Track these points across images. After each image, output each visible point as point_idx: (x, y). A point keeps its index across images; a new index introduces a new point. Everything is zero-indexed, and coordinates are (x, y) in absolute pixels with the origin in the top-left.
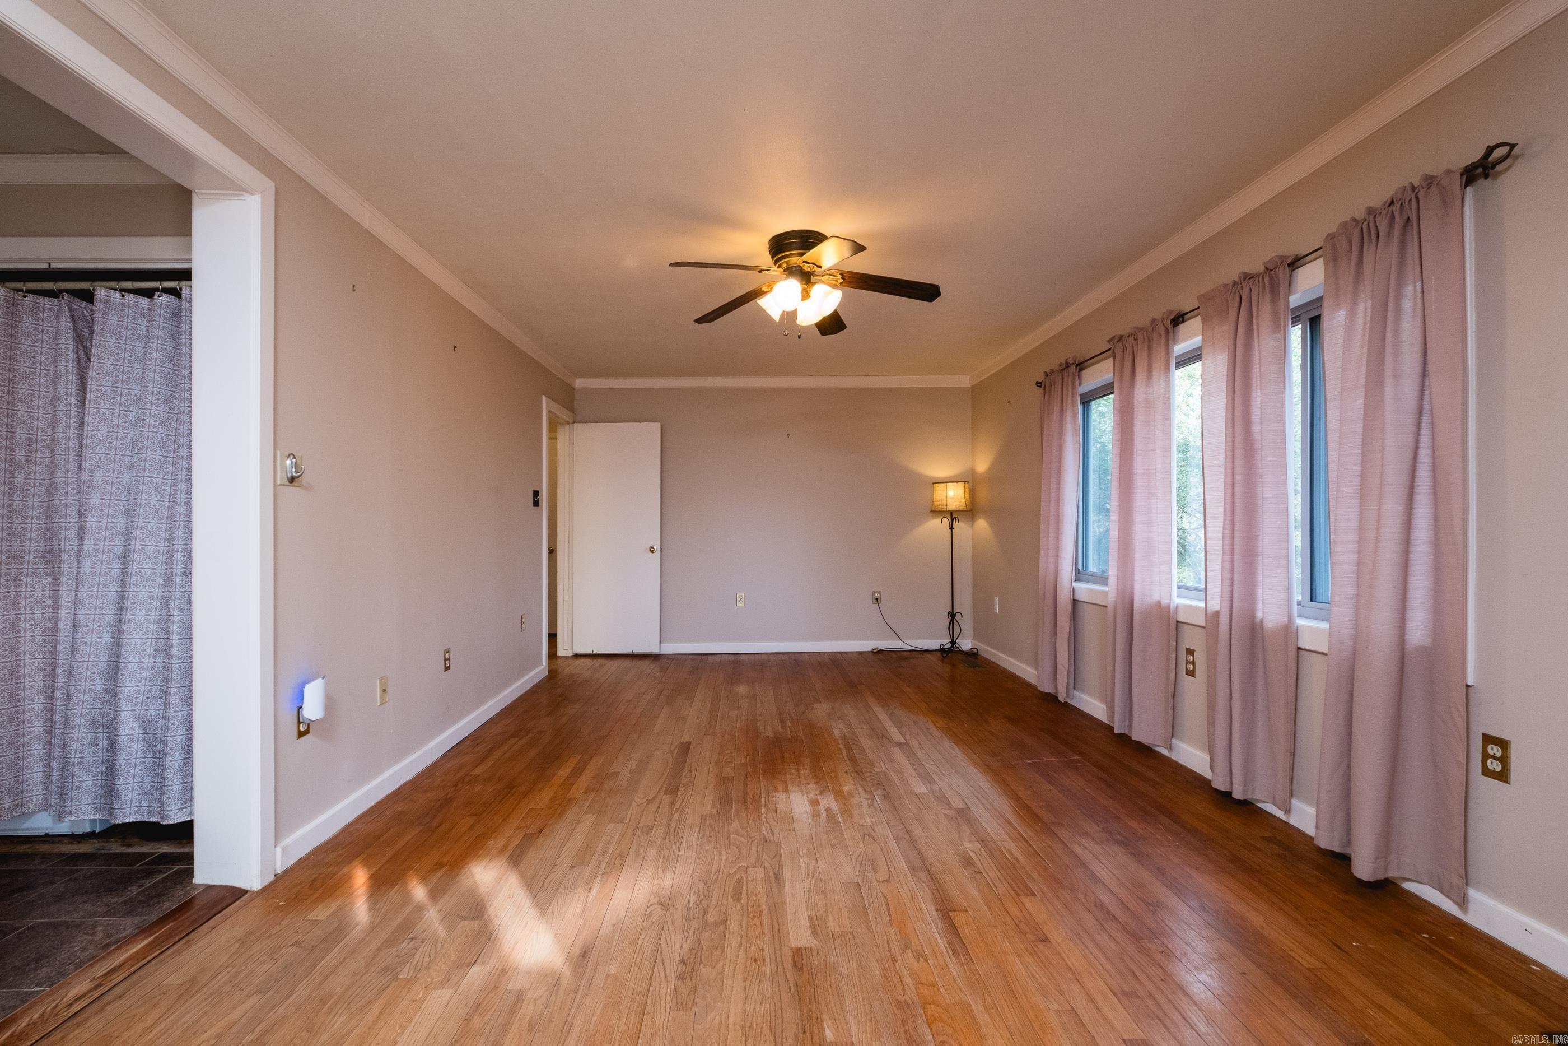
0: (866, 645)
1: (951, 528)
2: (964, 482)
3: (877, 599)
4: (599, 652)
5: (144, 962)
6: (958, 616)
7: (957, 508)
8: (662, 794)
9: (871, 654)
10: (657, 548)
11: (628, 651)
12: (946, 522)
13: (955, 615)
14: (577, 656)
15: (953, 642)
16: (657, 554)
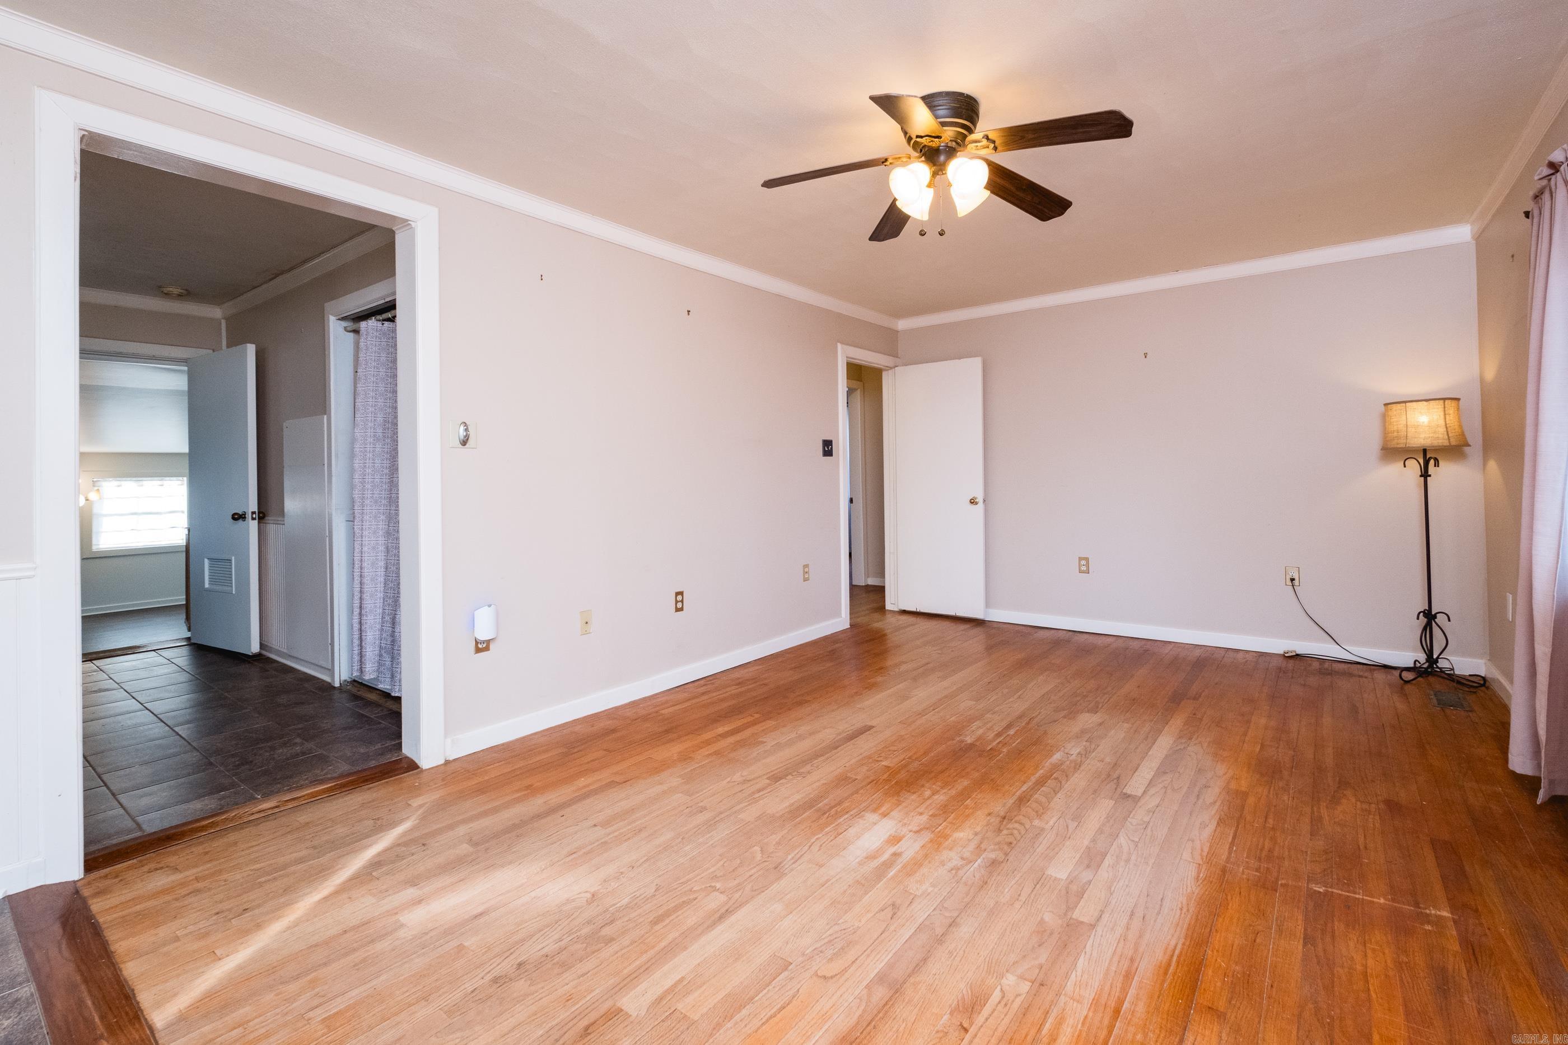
0: (1277, 645)
1: (1425, 475)
2: (1444, 399)
3: (1292, 580)
4: (923, 611)
5: (313, 799)
6: (1441, 619)
7: (1436, 443)
8: (765, 777)
9: (1281, 659)
10: (980, 500)
11: (952, 613)
12: (1414, 468)
13: (1435, 617)
14: (904, 612)
15: (1431, 660)
16: (981, 505)
